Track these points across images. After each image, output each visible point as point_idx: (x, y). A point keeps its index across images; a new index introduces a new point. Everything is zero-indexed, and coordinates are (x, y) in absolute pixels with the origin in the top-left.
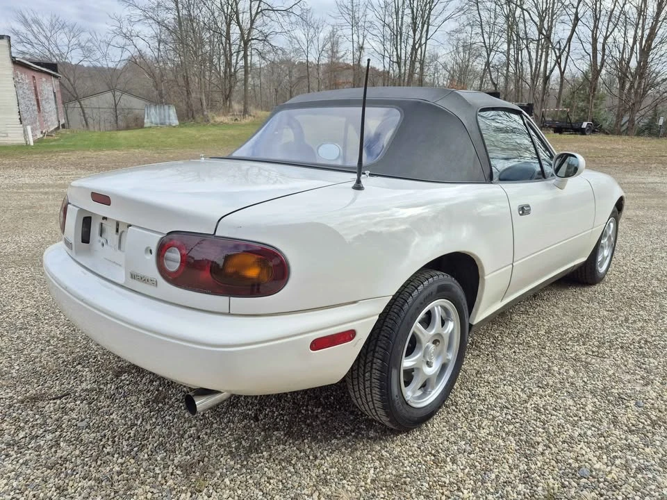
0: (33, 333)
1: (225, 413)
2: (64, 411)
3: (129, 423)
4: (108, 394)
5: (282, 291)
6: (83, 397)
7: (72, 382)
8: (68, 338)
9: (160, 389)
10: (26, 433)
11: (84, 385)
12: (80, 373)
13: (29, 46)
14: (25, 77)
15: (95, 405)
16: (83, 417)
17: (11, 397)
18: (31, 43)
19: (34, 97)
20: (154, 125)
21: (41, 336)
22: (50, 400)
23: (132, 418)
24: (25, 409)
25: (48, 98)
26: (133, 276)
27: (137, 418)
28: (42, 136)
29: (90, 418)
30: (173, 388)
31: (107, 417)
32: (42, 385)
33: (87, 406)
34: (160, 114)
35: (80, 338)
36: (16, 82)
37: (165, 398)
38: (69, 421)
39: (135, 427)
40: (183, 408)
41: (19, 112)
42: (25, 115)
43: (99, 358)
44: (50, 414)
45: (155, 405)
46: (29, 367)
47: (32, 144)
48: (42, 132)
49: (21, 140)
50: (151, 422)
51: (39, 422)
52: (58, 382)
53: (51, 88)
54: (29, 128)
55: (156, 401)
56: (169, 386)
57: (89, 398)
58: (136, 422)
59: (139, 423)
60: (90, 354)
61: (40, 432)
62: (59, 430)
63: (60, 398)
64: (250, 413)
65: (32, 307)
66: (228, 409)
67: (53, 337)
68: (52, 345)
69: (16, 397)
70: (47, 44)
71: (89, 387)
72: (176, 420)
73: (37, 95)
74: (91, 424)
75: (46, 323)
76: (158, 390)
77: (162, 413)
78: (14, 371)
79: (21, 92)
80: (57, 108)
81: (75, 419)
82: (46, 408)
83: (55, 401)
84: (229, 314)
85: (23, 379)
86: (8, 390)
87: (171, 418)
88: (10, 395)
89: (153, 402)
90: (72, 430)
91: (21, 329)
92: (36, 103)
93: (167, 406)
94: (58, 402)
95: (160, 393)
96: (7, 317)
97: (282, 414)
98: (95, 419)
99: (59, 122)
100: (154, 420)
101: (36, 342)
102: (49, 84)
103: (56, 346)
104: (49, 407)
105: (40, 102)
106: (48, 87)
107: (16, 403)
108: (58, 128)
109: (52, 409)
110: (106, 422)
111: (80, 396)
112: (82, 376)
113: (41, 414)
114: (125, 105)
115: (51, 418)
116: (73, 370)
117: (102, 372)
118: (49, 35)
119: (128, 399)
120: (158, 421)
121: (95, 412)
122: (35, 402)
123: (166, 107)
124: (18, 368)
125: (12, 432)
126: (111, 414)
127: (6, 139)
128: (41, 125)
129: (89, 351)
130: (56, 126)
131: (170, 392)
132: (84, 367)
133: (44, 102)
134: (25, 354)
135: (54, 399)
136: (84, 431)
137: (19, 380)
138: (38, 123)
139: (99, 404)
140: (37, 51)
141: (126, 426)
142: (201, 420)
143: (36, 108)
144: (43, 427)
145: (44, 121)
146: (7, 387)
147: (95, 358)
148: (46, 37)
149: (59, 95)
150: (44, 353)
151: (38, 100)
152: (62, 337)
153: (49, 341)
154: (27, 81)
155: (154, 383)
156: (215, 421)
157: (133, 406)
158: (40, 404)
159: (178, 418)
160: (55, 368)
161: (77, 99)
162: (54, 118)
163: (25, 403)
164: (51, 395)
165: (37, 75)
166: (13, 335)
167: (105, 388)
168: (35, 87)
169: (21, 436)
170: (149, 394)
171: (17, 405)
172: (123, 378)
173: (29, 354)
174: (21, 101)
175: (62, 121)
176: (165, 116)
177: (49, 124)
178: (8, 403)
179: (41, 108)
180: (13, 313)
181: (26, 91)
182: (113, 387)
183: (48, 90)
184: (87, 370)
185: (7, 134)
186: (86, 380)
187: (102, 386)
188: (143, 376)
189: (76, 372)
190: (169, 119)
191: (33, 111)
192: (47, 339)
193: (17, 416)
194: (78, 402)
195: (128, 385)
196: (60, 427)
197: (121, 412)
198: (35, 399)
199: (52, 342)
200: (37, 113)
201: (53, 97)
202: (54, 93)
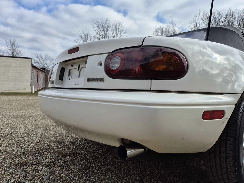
0: (26, 139)
1: (123, 177)
2: (37, 171)
3: (71, 179)
4: (60, 165)
5: (184, 77)
6: (47, 165)
7: (41, 159)
8: (41, 142)
9: (86, 163)
10: (15, 180)
11: (47, 160)
12: (46, 155)
13: (37, 64)
14: (35, 71)
15: (52, 169)
16: (46, 174)
17: (11, 163)
18: (38, 63)
19: (36, 78)
21: (29, 141)
22: (30, 165)
23: (73, 176)
24: (17, 169)
25: (41, 79)
26: (89, 80)
27: (75, 176)
28: (37, 90)
29: (50, 175)
30: (93, 164)
31: (59, 175)
32: (27, 159)
33: (48, 169)
35: (46, 142)
36: (32, 72)
37: (89, 168)
38: (38, 176)
39: (75, 181)
40: (99, 173)
41: (31, 82)
42: (32, 83)
43: (55, 150)
44: (29, 172)
45: (84, 171)
46: (22, 151)
47: (33, 92)
48: (37, 89)
49: (30, 91)
50: (83, 179)
51: (23, 175)
52: (35, 158)
54: (33, 87)
55: (85, 169)
56: (91, 163)
57: (50, 166)
58: (75, 178)
59: (77, 179)
60: (51, 148)
61: (23, 180)
62: (33, 180)
63: (35, 165)
64: (138, 178)
65: (27, 131)
66: (124, 175)
67: (35, 141)
68: (33, 144)
69: (13, 163)
70: (43, 63)
71: (50, 161)
72: (97, 179)
73: (37, 77)
74: (50, 178)
75: (32, 136)
76: (85, 164)
77: (89, 175)
78: (15, 152)
79: (33, 75)
80: (43, 82)
81: (42, 175)
82: (28, 169)
83: (33, 166)
84: (150, 91)
85: (18, 156)
86: (10, 160)
87: (94, 178)
88: (11, 162)
89: (83, 169)
90: (40, 180)
91: (21, 138)
92: (37, 80)
93: (91, 172)
94: (34, 166)
95: (86, 165)
96: (16, 133)
97: (156, 180)
98: (53, 176)
99: (43, 86)
100: (85, 178)
101: (26, 142)
102: (42, 74)
103: (35, 144)
104: (29, 168)
105: (38, 80)
106: (41, 75)
107: (13, 166)
109: (30, 169)
110: (58, 177)
111: (45, 164)
112: (47, 156)
113: (24, 172)
115: (29, 174)
116: (42, 153)
117: (56, 155)
118: (44, 60)
119: (70, 167)
120: (87, 179)
121: (52, 172)
122: (22, 165)
124: (16, 151)
125: (8, 179)
126: (61, 174)
127: (25, 90)
128: (37, 87)
129: (50, 147)
130: (42, 88)
131: (91, 165)
132: (48, 152)
133: (39, 80)
134: (21, 146)
135: (32, 165)
136: (46, 181)
137: (16, 156)
138: (36, 86)
139: (54, 169)
140: (40, 65)
141: (70, 180)
142: (111, 180)
143: (36, 81)
144: (24, 178)
145: (38, 86)
146: (10, 158)
147: (53, 149)
148: (43, 61)
149: (44, 78)
150: (30, 146)
151: (37, 79)
152: (38, 141)
153: (32, 142)
154: (35, 72)
155: (83, 161)
156: (119, 181)
157: (72, 171)
158: (25, 167)
159: (98, 178)
160: (34, 152)
162: (42, 85)
163: (17, 166)
164: (31, 163)
165: (39, 71)
166: (17, 140)
167: (58, 162)
168: (37, 74)
169: (12, 182)
170: (81, 166)
171: (13, 167)
172: (67, 158)
173: (23, 147)
174: (32, 78)
175: (44, 86)
177: (40, 87)
178: (9, 165)
179: (38, 82)
180: (18, 132)
181: (34, 75)
182: (62, 161)
183: (41, 76)
184: (49, 154)
185: (26, 89)
186: (48, 158)
187: (56, 161)
188: (77, 158)
189: (44, 154)
191: (35, 82)
192: (32, 141)
193: (12, 171)
194: (44, 167)
195: (69, 161)
196: (33, 178)
197: (66, 173)
198: (22, 164)
199: (34, 142)
200: (36, 83)
201: (42, 78)
202: (43, 77)
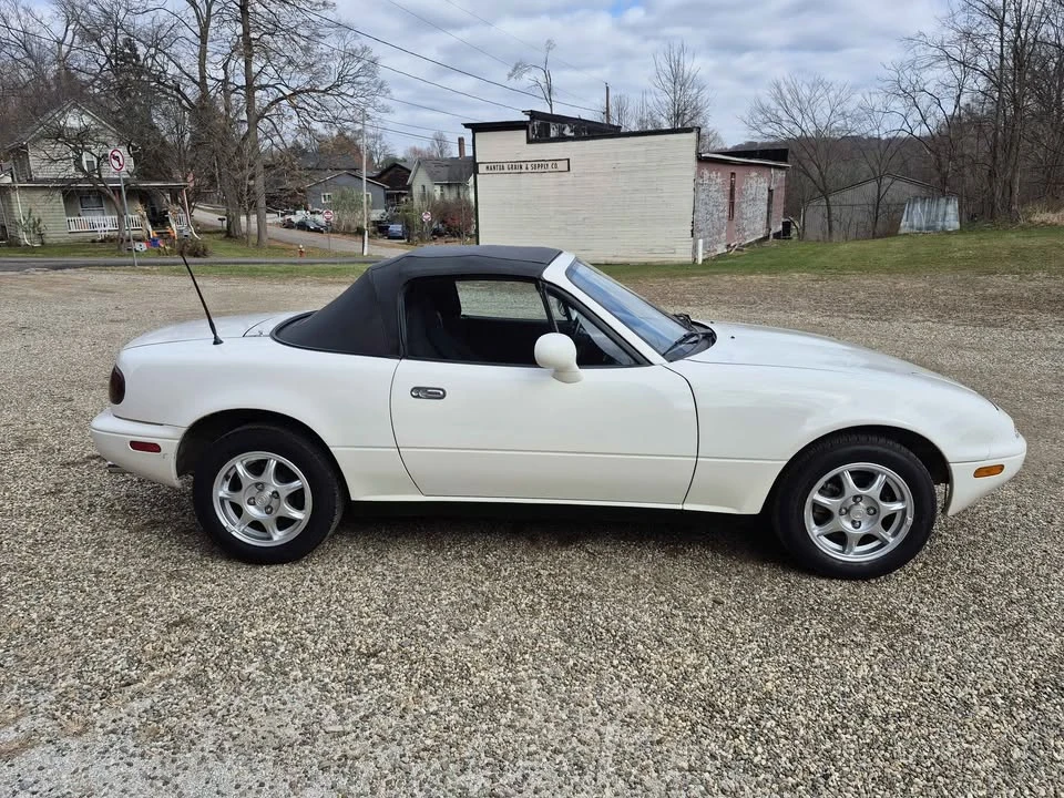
14: (717, 179)
19: (726, 201)
20: (915, 231)
25: (754, 199)
28: (726, 250)
34: (929, 212)
41: (693, 222)
42: (702, 225)
47: (700, 262)
48: (728, 246)
49: (687, 257)
53: (766, 185)
54: (701, 241)
73: (732, 198)
79: (703, 196)
80: (771, 212)
92: (727, 208)
99: (769, 230)
102: (762, 178)
105: (736, 206)
106: (759, 183)
108: (766, 238)
114: (892, 200)
123: (943, 201)
128: (731, 235)
130: (762, 237)
133: (744, 206)
138: (724, 235)
143: (726, 214)
145: (737, 231)
149: (780, 193)
151: (732, 204)
154: (719, 180)
161: (825, 194)
162: (759, 225)
165: (738, 171)
168: (732, 187)
174: (701, 208)
175: (777, 229)
176: (937, 216)
177: (747, 234)
179: (736, 215)
181: (713, 194)
183: (757, 188)
185: (675, 249)
190: (944, 220)
191: (720, 218)
200: (725, 221)
201: (766, 196)
202: (770, 191)
